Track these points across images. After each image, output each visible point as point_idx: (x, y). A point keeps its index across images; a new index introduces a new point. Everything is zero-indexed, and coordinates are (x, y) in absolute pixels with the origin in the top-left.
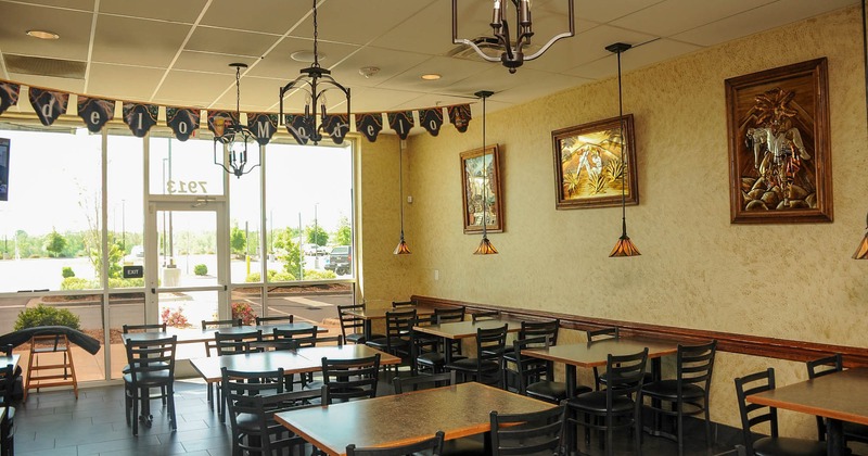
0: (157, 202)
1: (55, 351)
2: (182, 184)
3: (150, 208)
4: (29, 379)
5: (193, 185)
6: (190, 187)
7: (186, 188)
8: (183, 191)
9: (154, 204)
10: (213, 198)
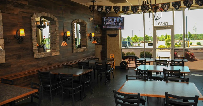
0: (156, 28)
1: (132, 61)
2: (162, 23)
3: (154, 29)
4: (129, 66)
5: (165, 23)
6: (164, 23)
7: (163, 24)
8: (162, 25)
9: (155, 28)
10: (170, 26)
